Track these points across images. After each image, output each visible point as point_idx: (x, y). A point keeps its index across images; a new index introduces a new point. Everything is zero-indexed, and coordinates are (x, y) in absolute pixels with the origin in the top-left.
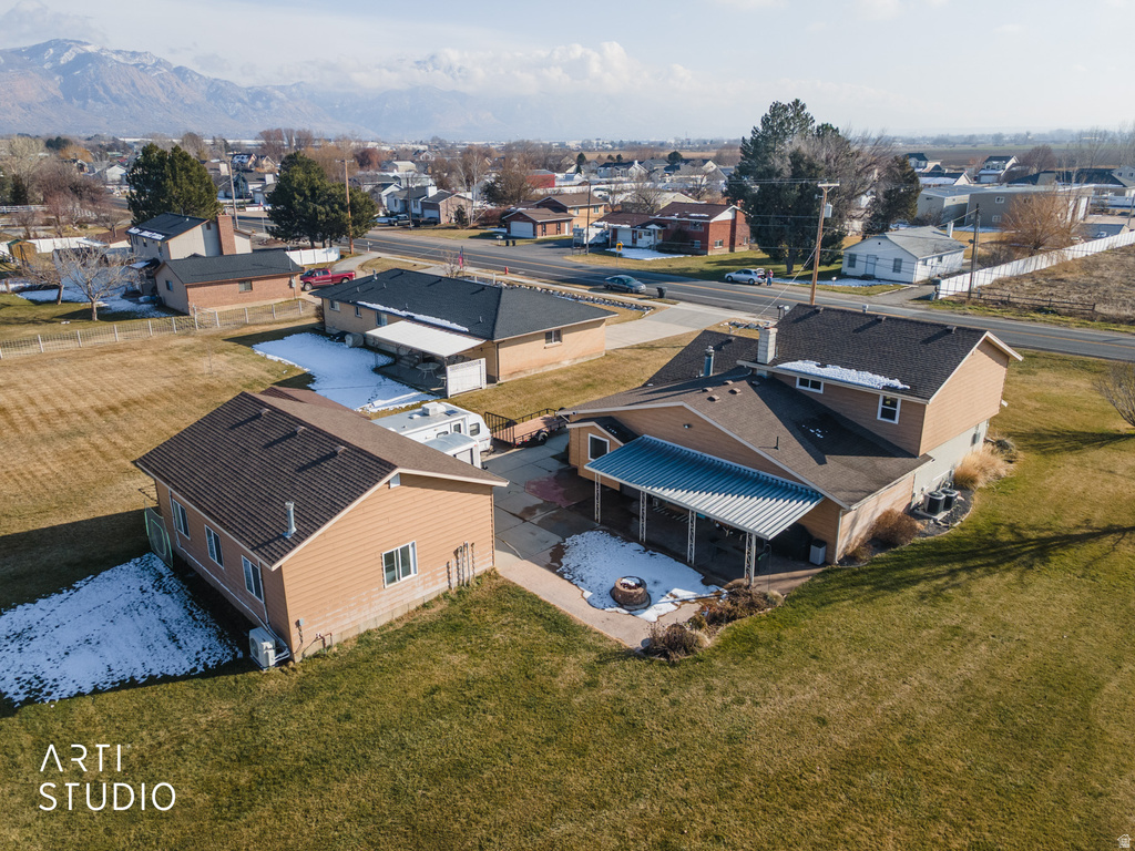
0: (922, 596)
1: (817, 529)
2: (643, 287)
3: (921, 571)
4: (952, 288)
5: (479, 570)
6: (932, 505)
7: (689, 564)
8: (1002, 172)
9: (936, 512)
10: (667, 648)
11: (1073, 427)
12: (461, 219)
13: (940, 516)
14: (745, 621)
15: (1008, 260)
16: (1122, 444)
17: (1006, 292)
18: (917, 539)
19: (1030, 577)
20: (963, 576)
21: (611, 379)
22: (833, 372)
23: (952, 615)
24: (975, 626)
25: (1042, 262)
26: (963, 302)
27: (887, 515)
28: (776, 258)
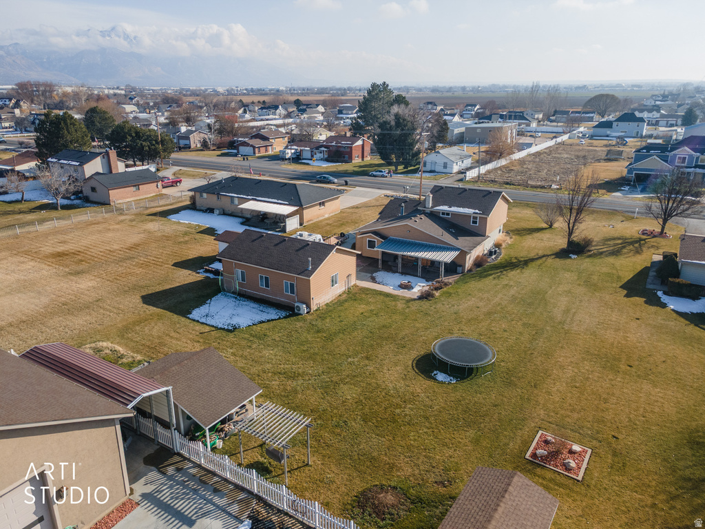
0: (495, 278)
1: (459, 262)
2: (336, 180)
3: (492, 272)
4: (471, 175)
5: (352, 284)
6: (491, 253)
7: (419, 277)
8: (473, 113)
9: (492, 256)
10: (425, 296)
11: (528, 227)
12: (205, 146)
13: (493, 257)
14: (445, 289)
15: (490, 161)
16: (544, 231)
17: (492, 176)
18: (488, 264)
19: (524, 270)
20: (505, 272)
21: (350, 221)
22: (454, 209)
23: (505, 281)
24: (511, 283)
25: (503, 162)
26: (477, 182)
27: (478, 256)
28: (389, 164)
